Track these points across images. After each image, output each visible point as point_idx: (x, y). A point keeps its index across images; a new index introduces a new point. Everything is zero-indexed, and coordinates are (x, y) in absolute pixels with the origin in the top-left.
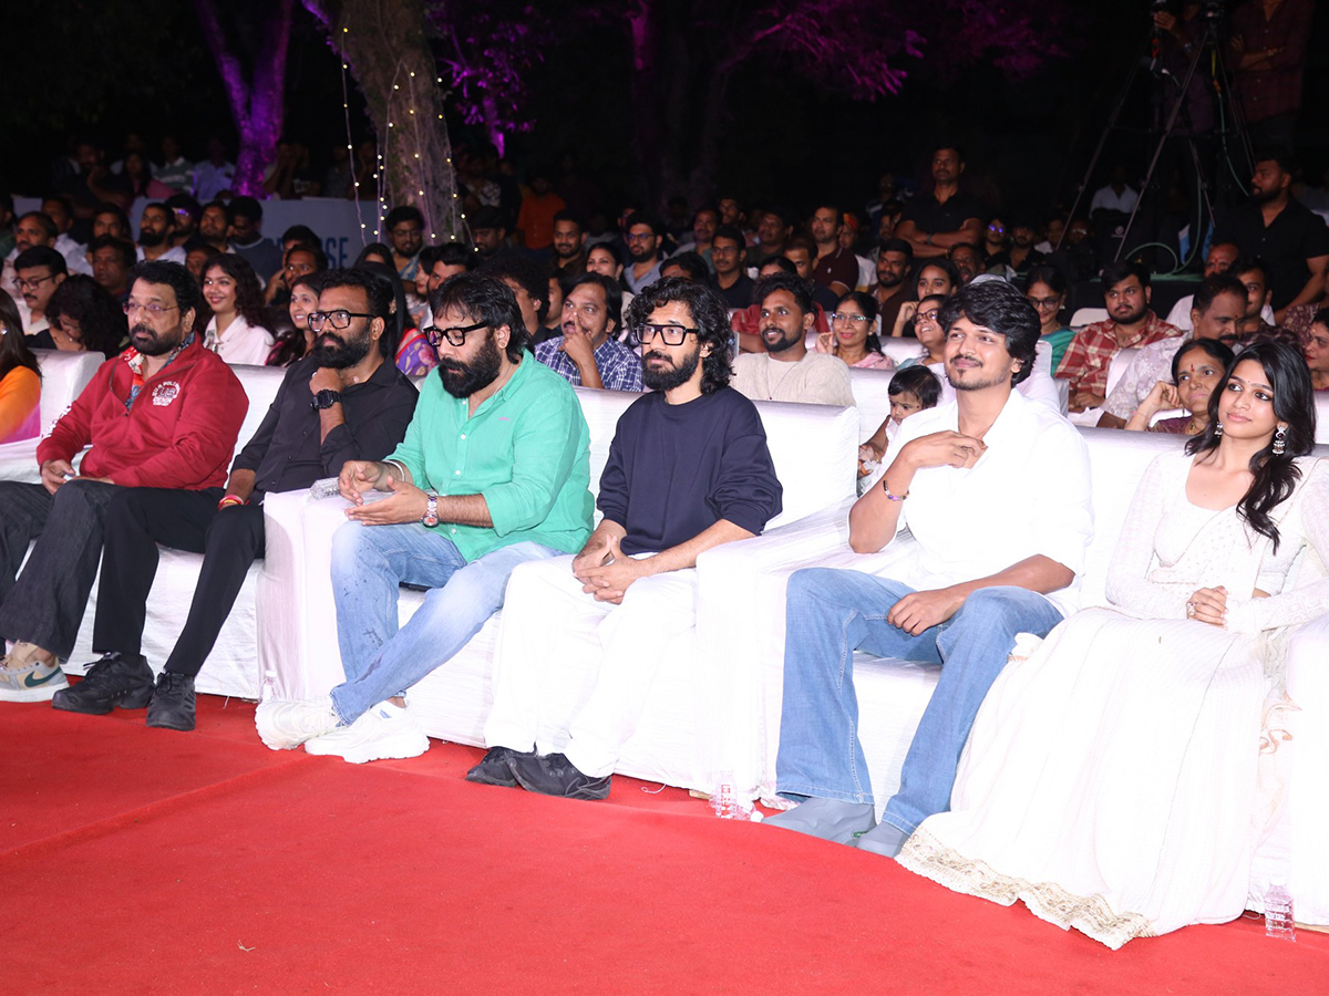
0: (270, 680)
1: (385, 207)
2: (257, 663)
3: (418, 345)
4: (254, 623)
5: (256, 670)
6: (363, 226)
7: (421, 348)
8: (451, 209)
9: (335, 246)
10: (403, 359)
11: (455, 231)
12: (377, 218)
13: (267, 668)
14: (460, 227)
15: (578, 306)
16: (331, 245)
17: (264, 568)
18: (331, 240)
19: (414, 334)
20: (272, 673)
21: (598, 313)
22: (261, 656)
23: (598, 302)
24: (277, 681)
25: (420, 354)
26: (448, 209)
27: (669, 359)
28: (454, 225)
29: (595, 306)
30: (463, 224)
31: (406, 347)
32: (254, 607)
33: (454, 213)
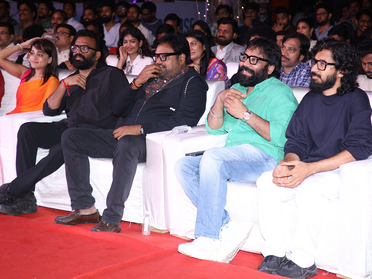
0: (147, 216)
1: (209, 5)
2: (143, 208)
3: (216, 65)
4: (141, 190)
5: (142, 211)
6: (199, 13)
7: (218, 66)
8: (237, 5)
9: (188, 22)
10: (210, 71)
11: (239, 15)
12: (205, 9)
13: (147, 210)
14: (241, 12)
15: (287, 48)
16: (187, 21)
17: (145, 165)
18: (187, 19)
19: (215, 60)
20: (149, 212)
21: (296, 52)
22: (144, 205)
23: (296, 47)
24: (151, 215)
25: (217, 69)
26: (236, 4)
27: (319, 76)
28: (239, 12)
29: (295, 49)
30: (243, 11)
31: (211, 66)
32: (141, 183)
33: (239, 6)
